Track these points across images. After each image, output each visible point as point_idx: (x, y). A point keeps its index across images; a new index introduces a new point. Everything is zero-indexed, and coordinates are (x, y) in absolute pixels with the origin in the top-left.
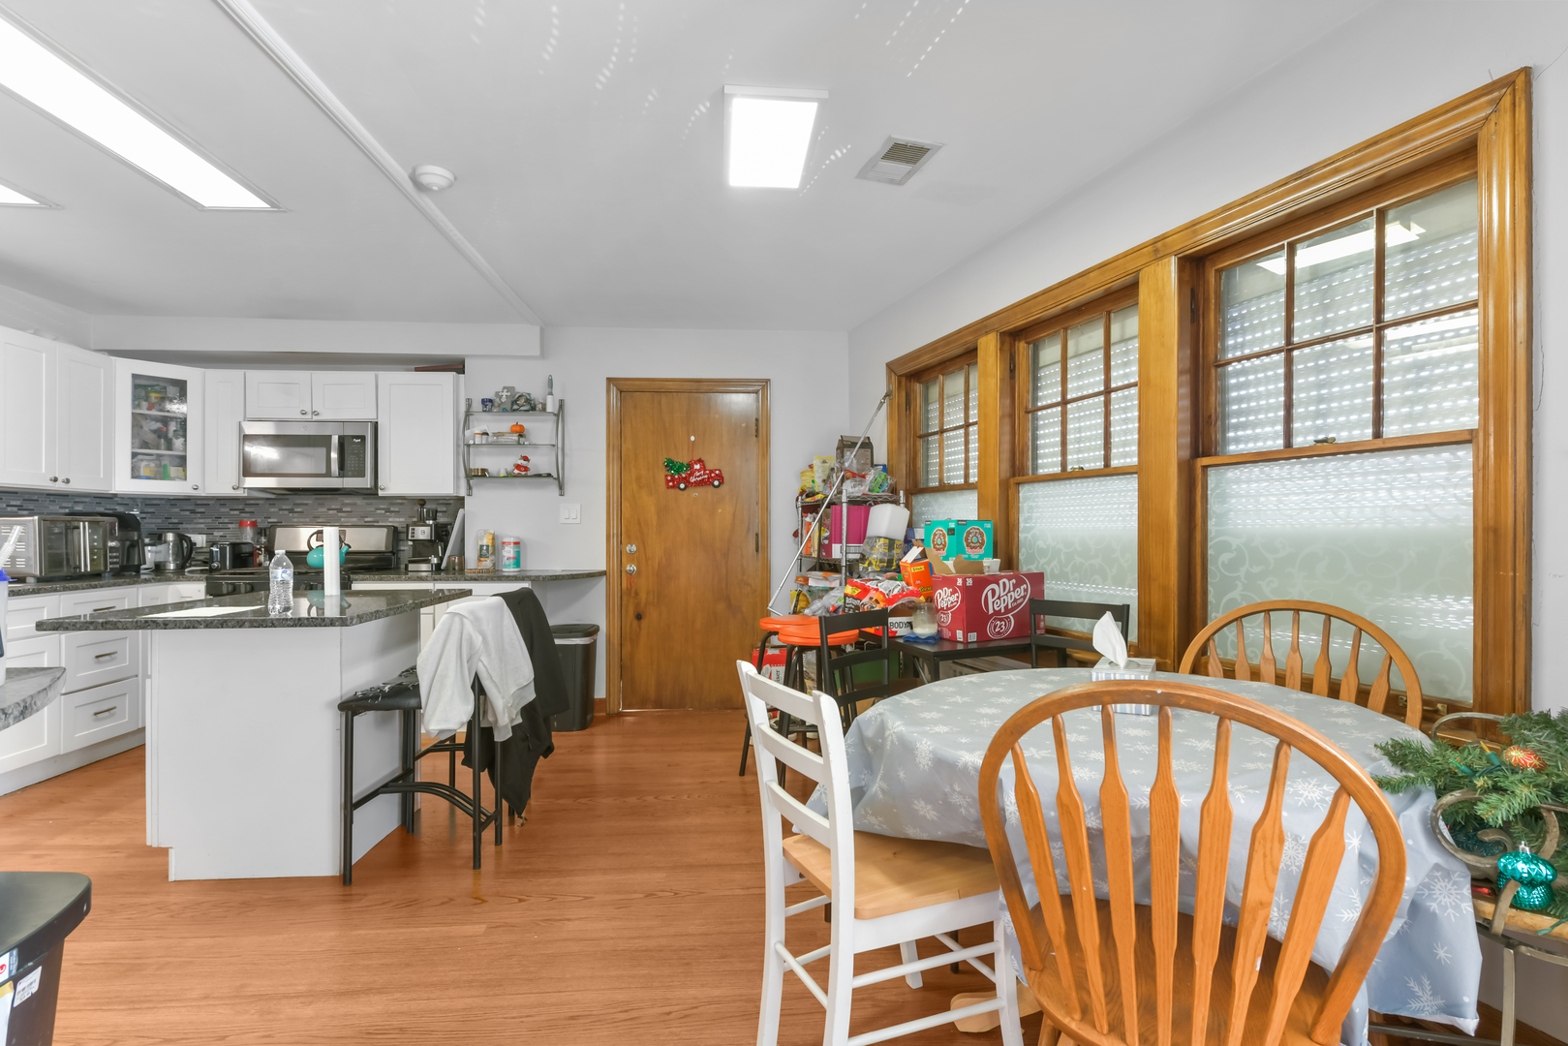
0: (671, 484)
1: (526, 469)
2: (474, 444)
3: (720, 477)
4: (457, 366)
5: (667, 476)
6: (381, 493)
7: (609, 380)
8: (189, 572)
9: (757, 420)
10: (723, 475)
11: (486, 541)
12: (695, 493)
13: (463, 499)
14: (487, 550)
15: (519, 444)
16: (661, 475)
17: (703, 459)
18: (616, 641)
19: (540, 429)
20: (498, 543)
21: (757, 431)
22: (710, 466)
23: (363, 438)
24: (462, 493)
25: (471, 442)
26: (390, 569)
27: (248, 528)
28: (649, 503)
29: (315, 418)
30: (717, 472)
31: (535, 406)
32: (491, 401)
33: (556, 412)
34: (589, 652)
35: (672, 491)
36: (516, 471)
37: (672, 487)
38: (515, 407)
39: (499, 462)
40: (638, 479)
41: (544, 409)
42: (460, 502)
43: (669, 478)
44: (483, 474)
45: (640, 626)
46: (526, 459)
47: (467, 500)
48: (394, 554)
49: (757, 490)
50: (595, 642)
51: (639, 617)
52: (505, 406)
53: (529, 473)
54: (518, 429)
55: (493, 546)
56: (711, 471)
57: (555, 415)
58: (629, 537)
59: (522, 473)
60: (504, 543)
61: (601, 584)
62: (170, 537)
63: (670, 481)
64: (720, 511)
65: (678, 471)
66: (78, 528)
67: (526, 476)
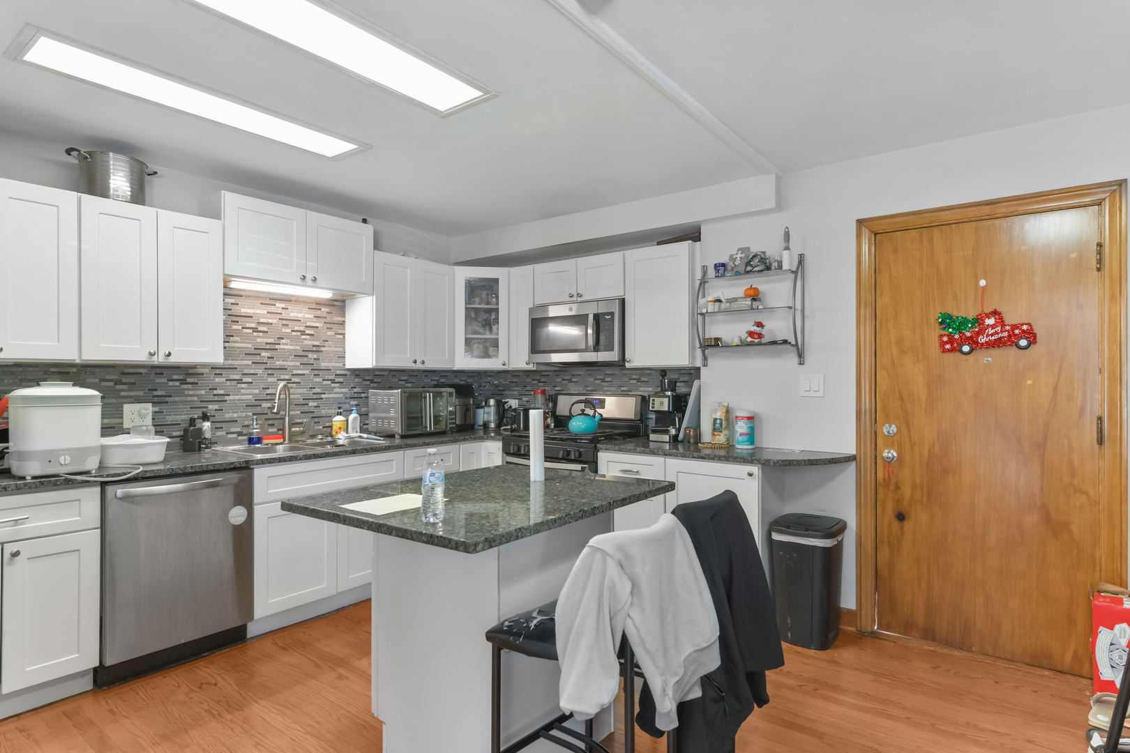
0: (948, 346)
1: (760, 336)
2: (707, 312)
3: (1032, 337)
4: (692, 234)
5: (941, 336)
6: (628, 365)
7: (860, 222)
8: (504, 430)
9: (1100, 245)
10: (1036, 331)
11: (719, 415)
12: (987, 358)
13: (699, 369)
14: (721, 424)
15: (752, 309)
16: (933, 335)
17: (999, 310)
18: (869, 544)
19: (776, 290)
20: (732, 416)
21: (1100, 261)
22: (1010, 319)
23: (612, 314)
24: (698, 363)
25: (704, 311)
26: (639, 436)
27: (540, 395)
28: (915, 374)
29: (579, 299)
30: (1025, 327)
31: (770, 264)
32: (723, 265)
33: (794, 269)
34: (831, 558)
35: (950, 355)
36: (749, 339)
37: (949, 350)
38: (749, 268)
39: (732, 330)
40: (900, 341)
41: (780, 267)
42: (694, 373)
43: (945, 339)
44: (716, 343)
45: (902, 529)
46: (759, 324)
47: (703, 371)
48: (642, 422)
49: (1101, 351)
50: (840, 544)
51: (901, 517)
52: (739, 269)
53: (764, 341)
54: (751, 292)
55: (727, 419)
56: (1014, 327)
57: (793, 272)
58: (887, 415)
59: (756, 341)
60: (737, 417)
61: (851, 469)
62: (492, 402)
63: (947, 343)
64: (1029, 382)
65: (958, 329)
66: (425, 398)
67: (760, 344)
